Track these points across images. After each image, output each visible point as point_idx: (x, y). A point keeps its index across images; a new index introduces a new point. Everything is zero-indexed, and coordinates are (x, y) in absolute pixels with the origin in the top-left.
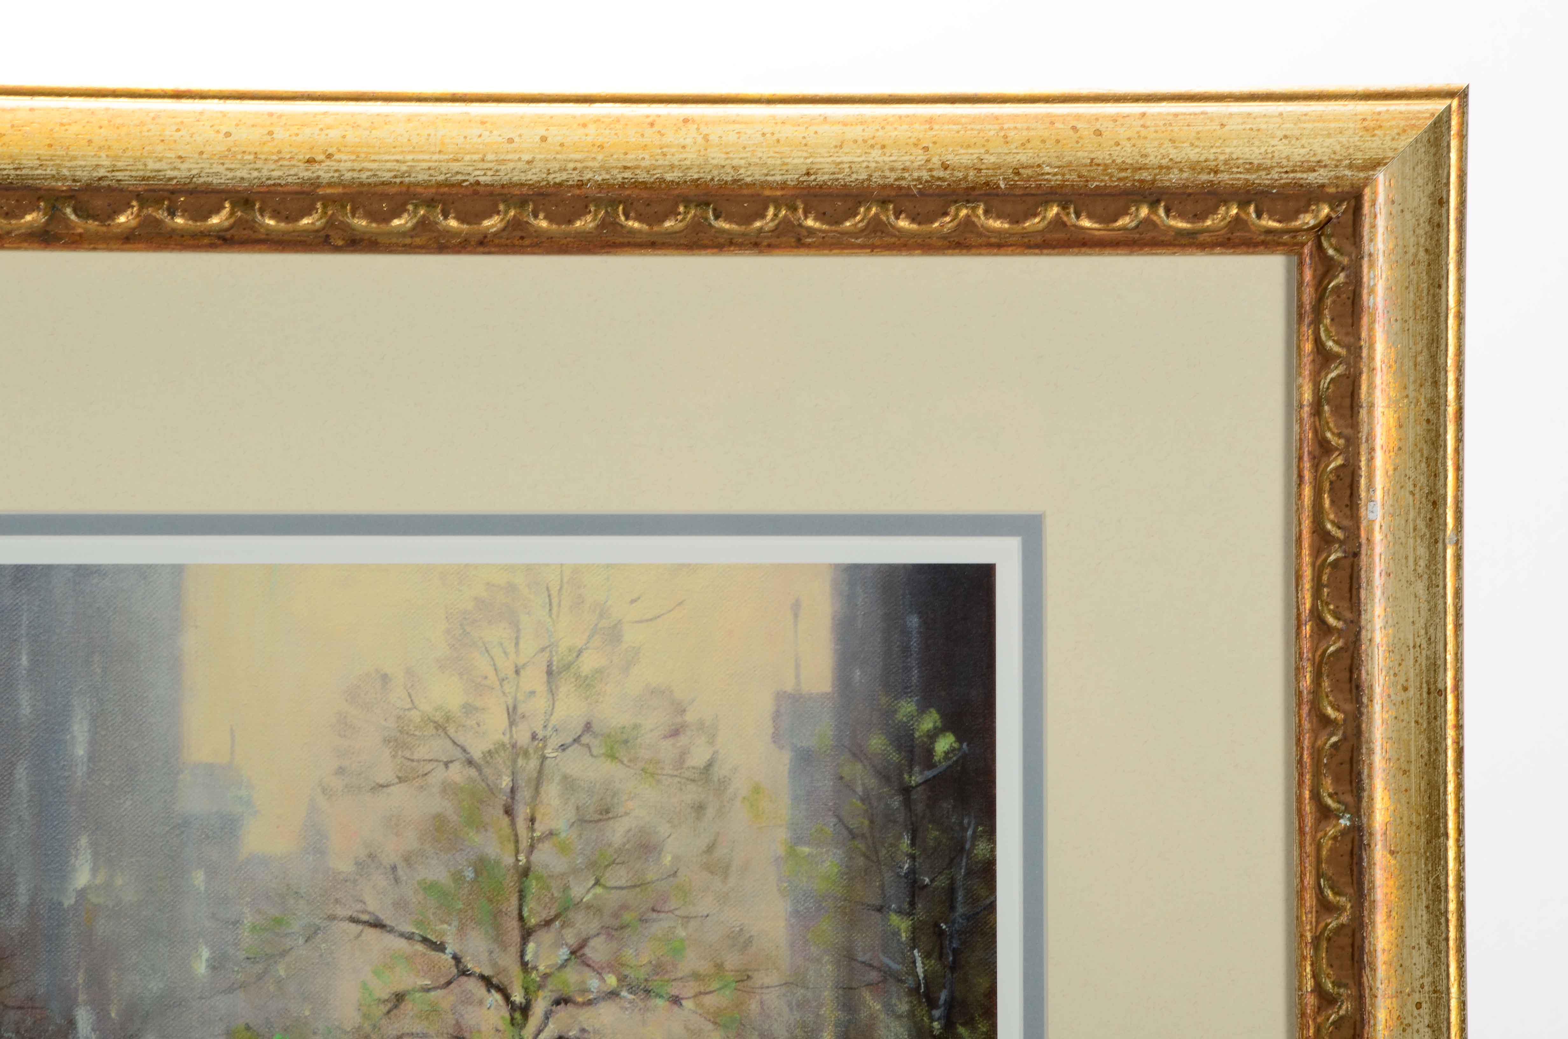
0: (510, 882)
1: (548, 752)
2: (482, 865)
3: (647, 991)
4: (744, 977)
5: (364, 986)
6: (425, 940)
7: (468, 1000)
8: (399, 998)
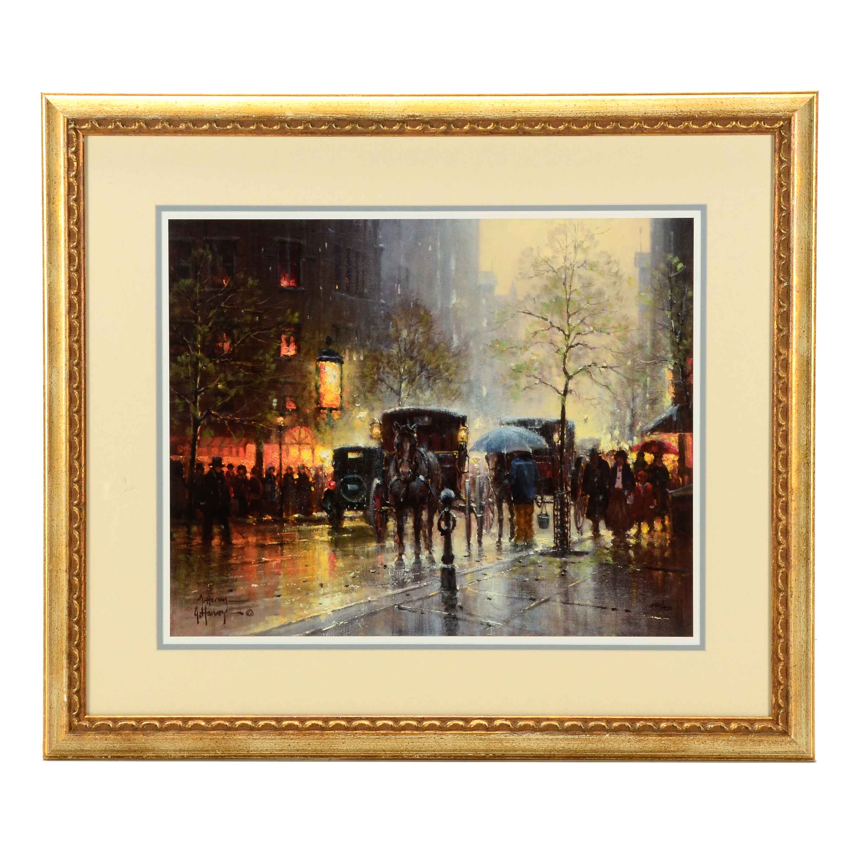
0: (565, 303)
1: (575, 268)
2: (557, 298)
3: (601, 331)
4: (626, 328)
5: (527, 330)
6: (542, 318)
7: (554, 333)
8: (536, 333)
